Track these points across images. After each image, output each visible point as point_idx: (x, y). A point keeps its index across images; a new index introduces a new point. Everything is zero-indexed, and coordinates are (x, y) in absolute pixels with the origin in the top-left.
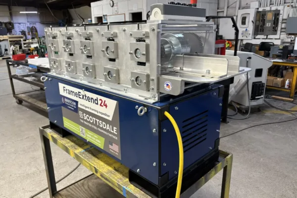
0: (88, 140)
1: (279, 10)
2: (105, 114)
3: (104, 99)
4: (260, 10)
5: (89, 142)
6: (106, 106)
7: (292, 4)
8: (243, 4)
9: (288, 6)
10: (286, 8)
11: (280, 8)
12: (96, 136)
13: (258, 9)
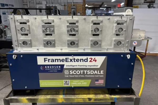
0: (73, 86)
1: (56, 7)
2: (94, 66)
3: (93, 57)
4: (48, 5)
5: (74, 87)
6: (96, 61)
7: (61, 4)
8: (38, 2)
9: (60, 5)
10: (59, 6)
11: (56, 5)
12: (82, 81)
13: (46, 5)
